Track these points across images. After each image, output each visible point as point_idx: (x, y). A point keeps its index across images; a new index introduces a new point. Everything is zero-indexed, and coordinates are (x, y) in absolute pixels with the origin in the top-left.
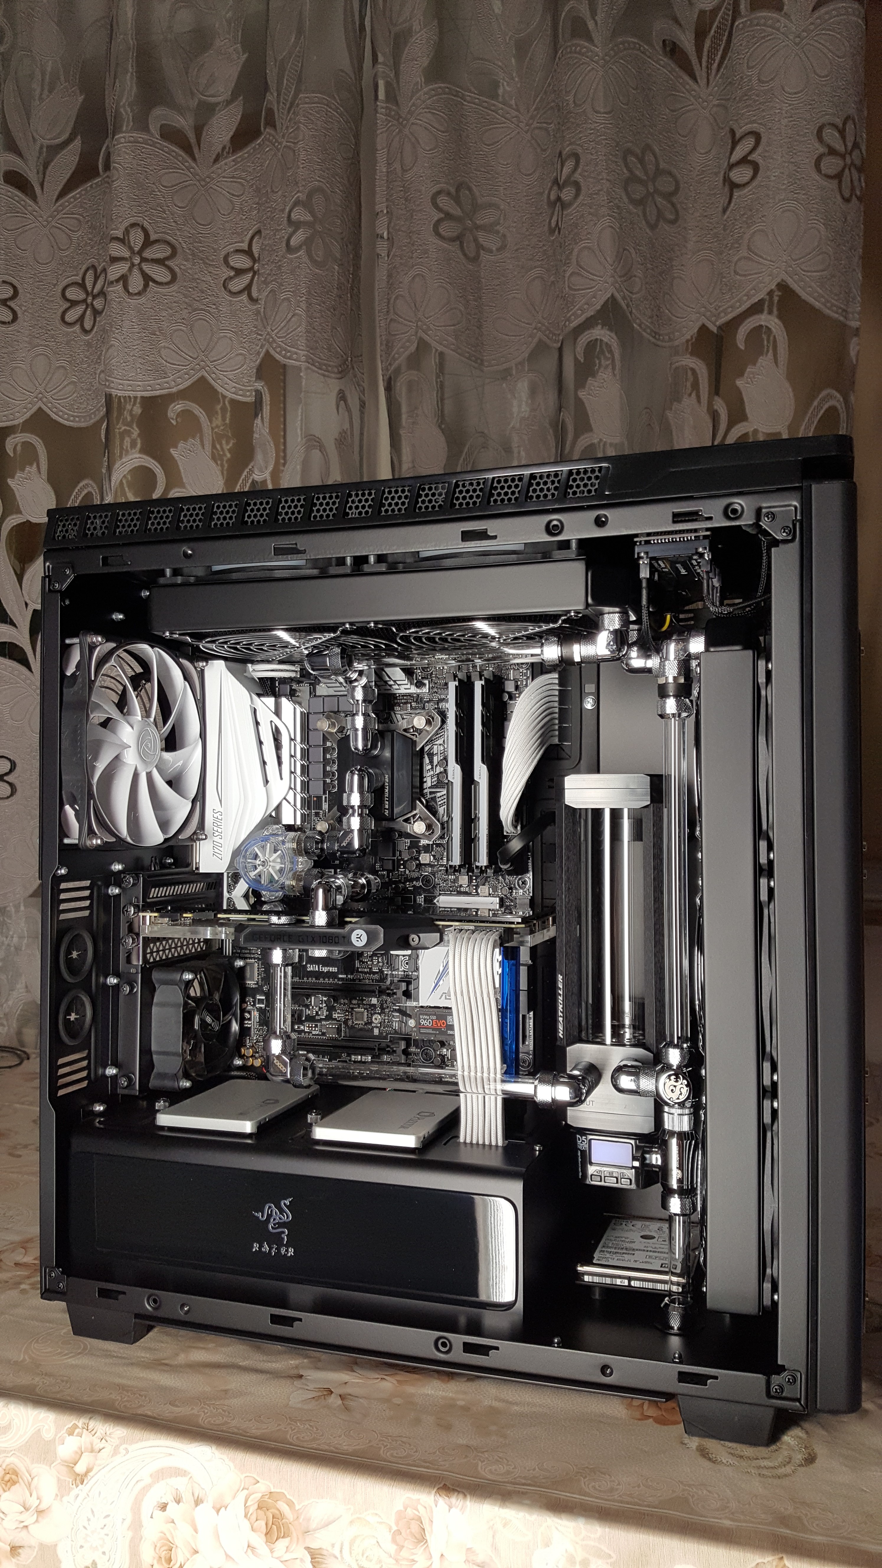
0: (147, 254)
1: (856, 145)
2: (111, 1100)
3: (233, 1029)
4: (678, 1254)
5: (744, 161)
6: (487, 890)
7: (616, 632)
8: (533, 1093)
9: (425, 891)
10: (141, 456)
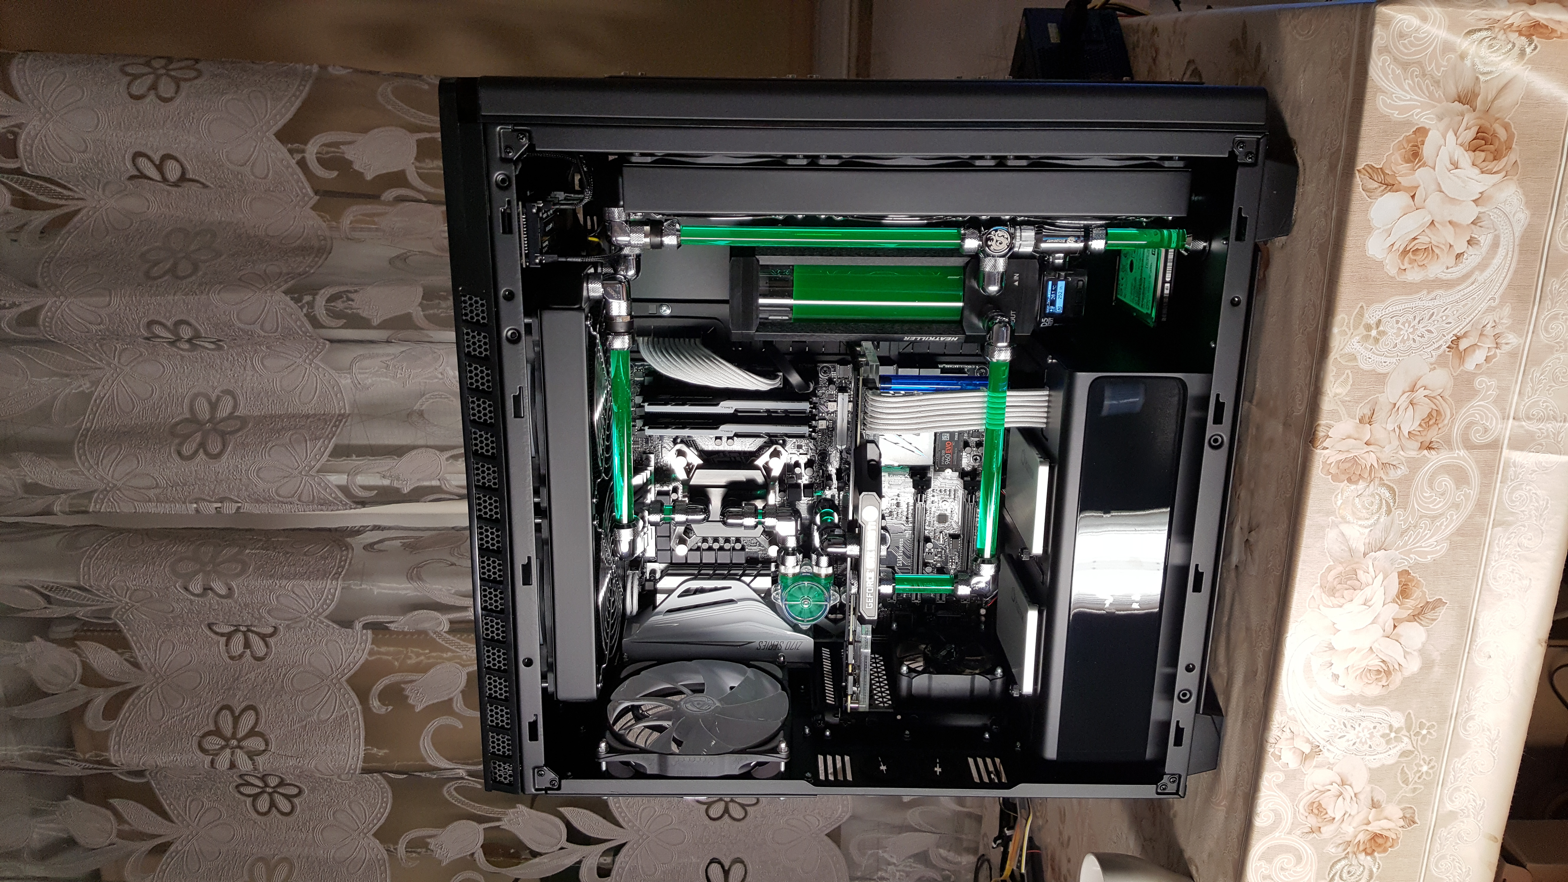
1: (147, 64)
5: (160, 168)
6: (832, 404)
7: (605, 286)
10: (422, 740)
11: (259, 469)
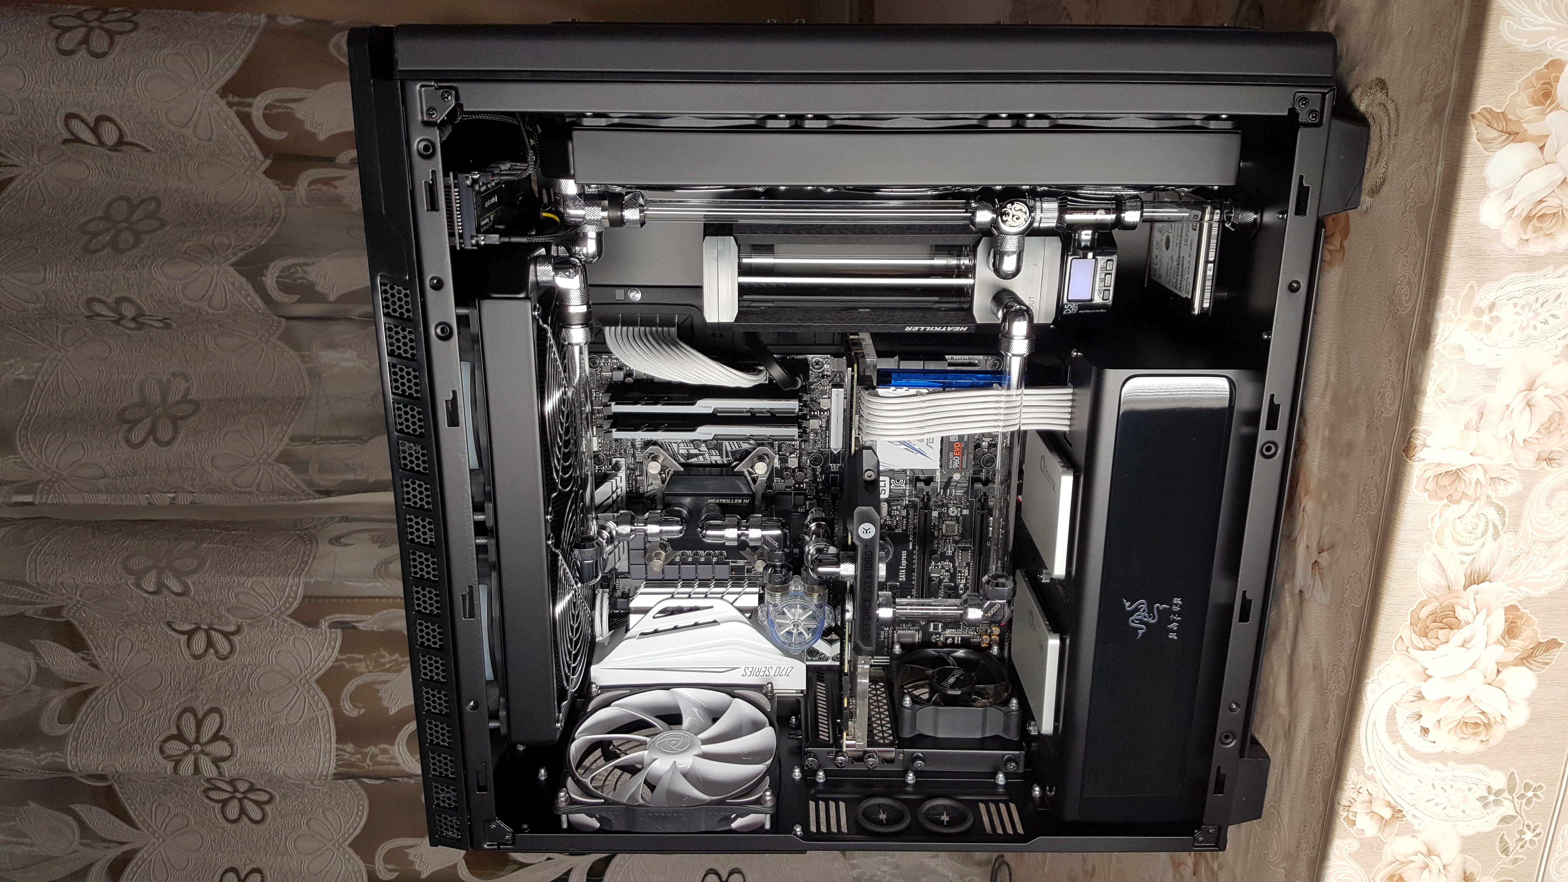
0: (191, 737)
1: (79, 16)
2: (1030, 779)
3: (962, 655)
4: (1185, 214)
5: (95, 130)
6: (825, 400)
7: (556, 269)
8: (1019, 358)
9: (826, 463)
10: (396, 743)
11: (213, 457)
